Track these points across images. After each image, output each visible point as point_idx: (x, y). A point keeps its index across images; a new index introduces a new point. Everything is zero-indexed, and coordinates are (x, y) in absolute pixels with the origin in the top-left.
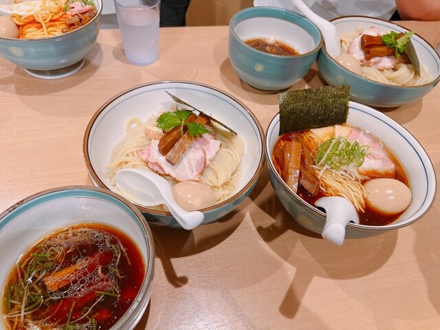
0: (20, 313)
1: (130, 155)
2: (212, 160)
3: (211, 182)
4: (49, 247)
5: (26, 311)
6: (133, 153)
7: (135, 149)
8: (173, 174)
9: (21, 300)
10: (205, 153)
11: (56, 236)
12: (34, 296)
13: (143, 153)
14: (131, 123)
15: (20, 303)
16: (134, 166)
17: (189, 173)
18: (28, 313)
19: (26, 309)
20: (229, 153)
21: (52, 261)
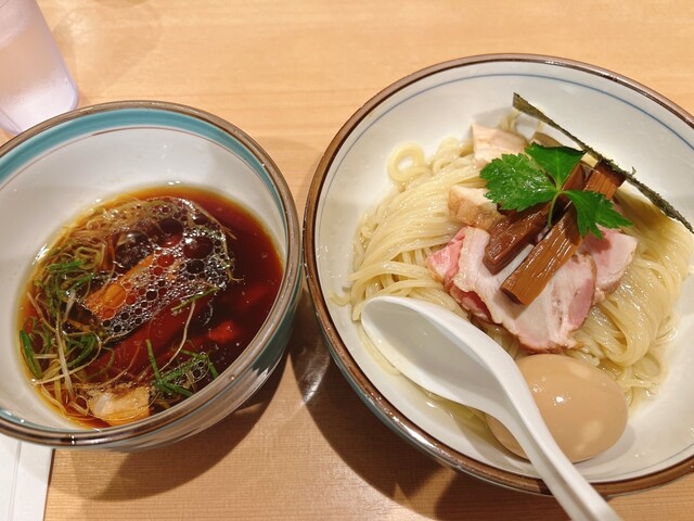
0: (61, 372)
1: (406, 257)
2: (611, 290)
3: (601, 347)
4: (75, 247)
5: (70, 369)
6: (412, 254)
7: (418, 245)
8: (513, 326)
9: (55, 351)
10: (594, 271)
11: (82, 226)
12: (78, 339)
13: (439, 259)
14: (401, 158)
15: (55, 355)
16: (414, 292)
17: (552, 321)
18: (75, 370)
19: (70, 365)
20: (656, 273)
21: (90, 271)
